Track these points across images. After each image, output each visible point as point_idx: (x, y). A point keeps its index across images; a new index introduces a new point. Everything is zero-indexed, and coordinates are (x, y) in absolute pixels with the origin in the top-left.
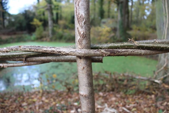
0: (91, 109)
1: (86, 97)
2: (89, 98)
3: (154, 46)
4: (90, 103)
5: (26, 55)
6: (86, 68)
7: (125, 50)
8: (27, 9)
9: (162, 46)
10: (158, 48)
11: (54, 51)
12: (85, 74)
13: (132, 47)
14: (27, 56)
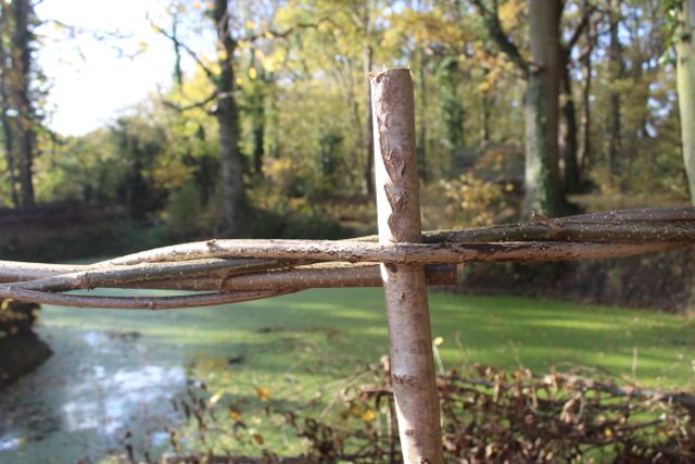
0: (428, 424)
1: (412, 385)
2: (420, 389)
3: (611, 229)
4: (427, 405)
5: (231, 268)
6: (410, 296)
7: (523, 243)
8: (130, 113)
9: (635, 229)
10: (622, 236)
11: (319, 252)
12: (408, 315)
13: (541, 235)
14: (231, 271)
